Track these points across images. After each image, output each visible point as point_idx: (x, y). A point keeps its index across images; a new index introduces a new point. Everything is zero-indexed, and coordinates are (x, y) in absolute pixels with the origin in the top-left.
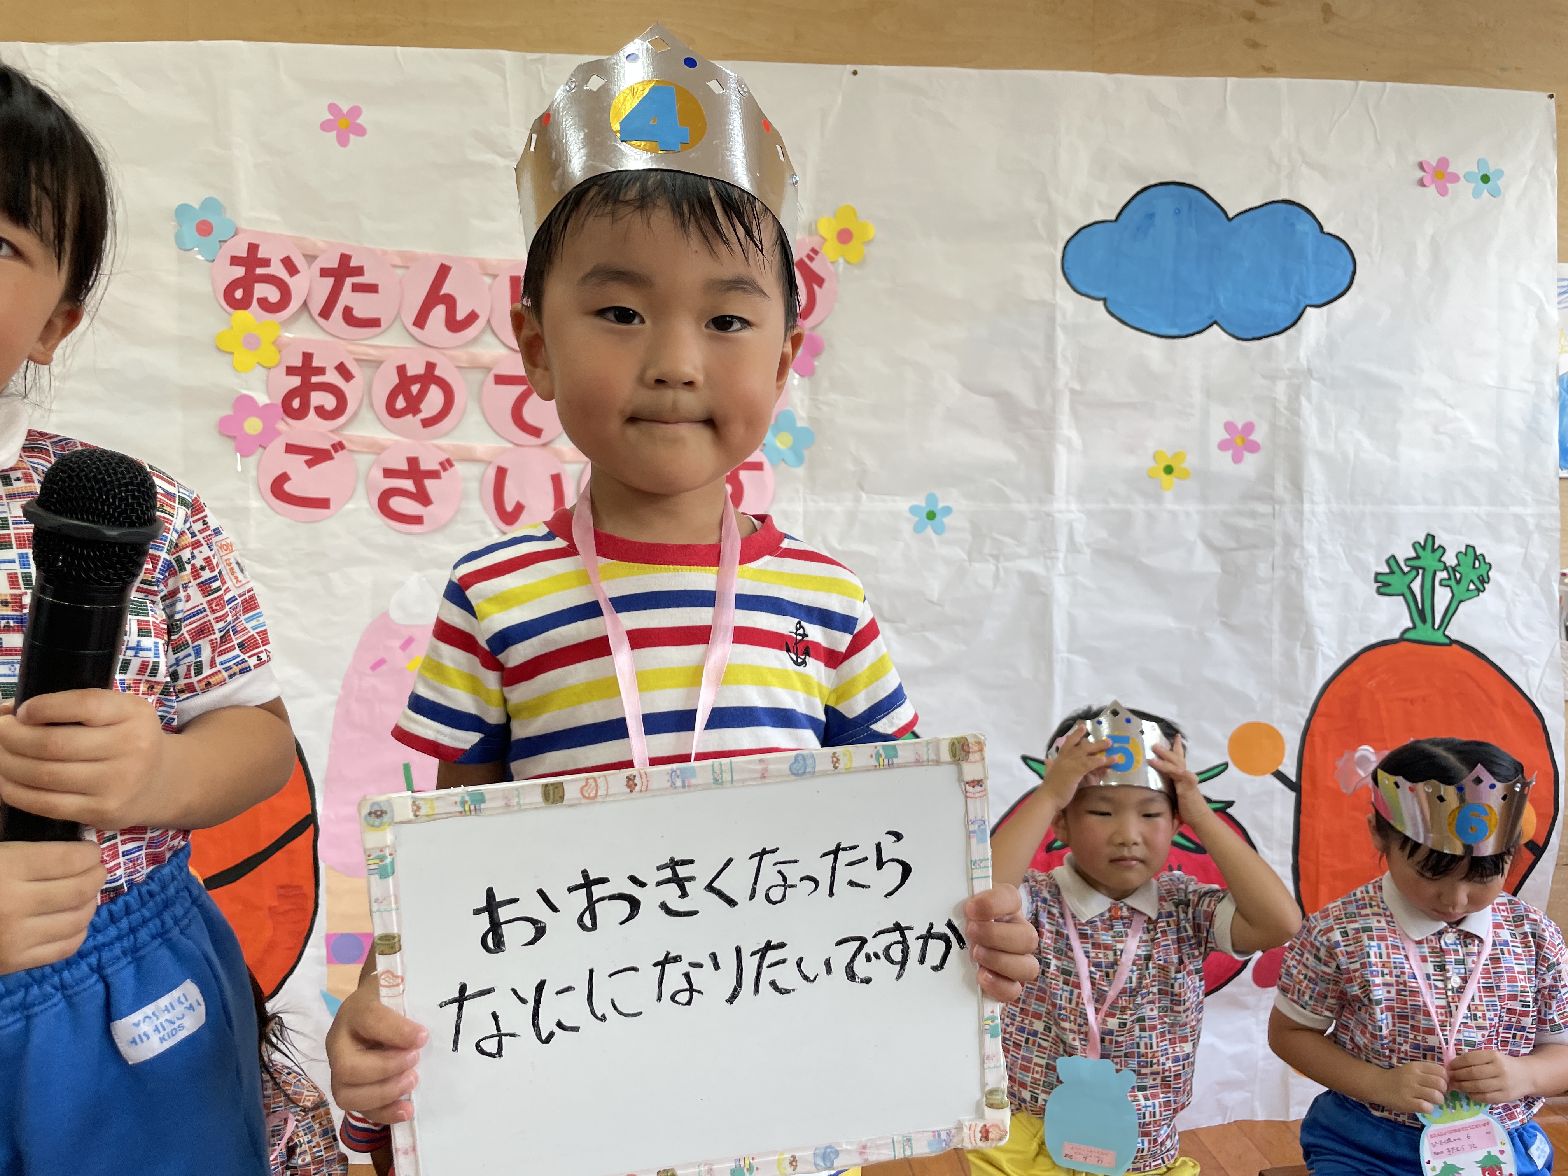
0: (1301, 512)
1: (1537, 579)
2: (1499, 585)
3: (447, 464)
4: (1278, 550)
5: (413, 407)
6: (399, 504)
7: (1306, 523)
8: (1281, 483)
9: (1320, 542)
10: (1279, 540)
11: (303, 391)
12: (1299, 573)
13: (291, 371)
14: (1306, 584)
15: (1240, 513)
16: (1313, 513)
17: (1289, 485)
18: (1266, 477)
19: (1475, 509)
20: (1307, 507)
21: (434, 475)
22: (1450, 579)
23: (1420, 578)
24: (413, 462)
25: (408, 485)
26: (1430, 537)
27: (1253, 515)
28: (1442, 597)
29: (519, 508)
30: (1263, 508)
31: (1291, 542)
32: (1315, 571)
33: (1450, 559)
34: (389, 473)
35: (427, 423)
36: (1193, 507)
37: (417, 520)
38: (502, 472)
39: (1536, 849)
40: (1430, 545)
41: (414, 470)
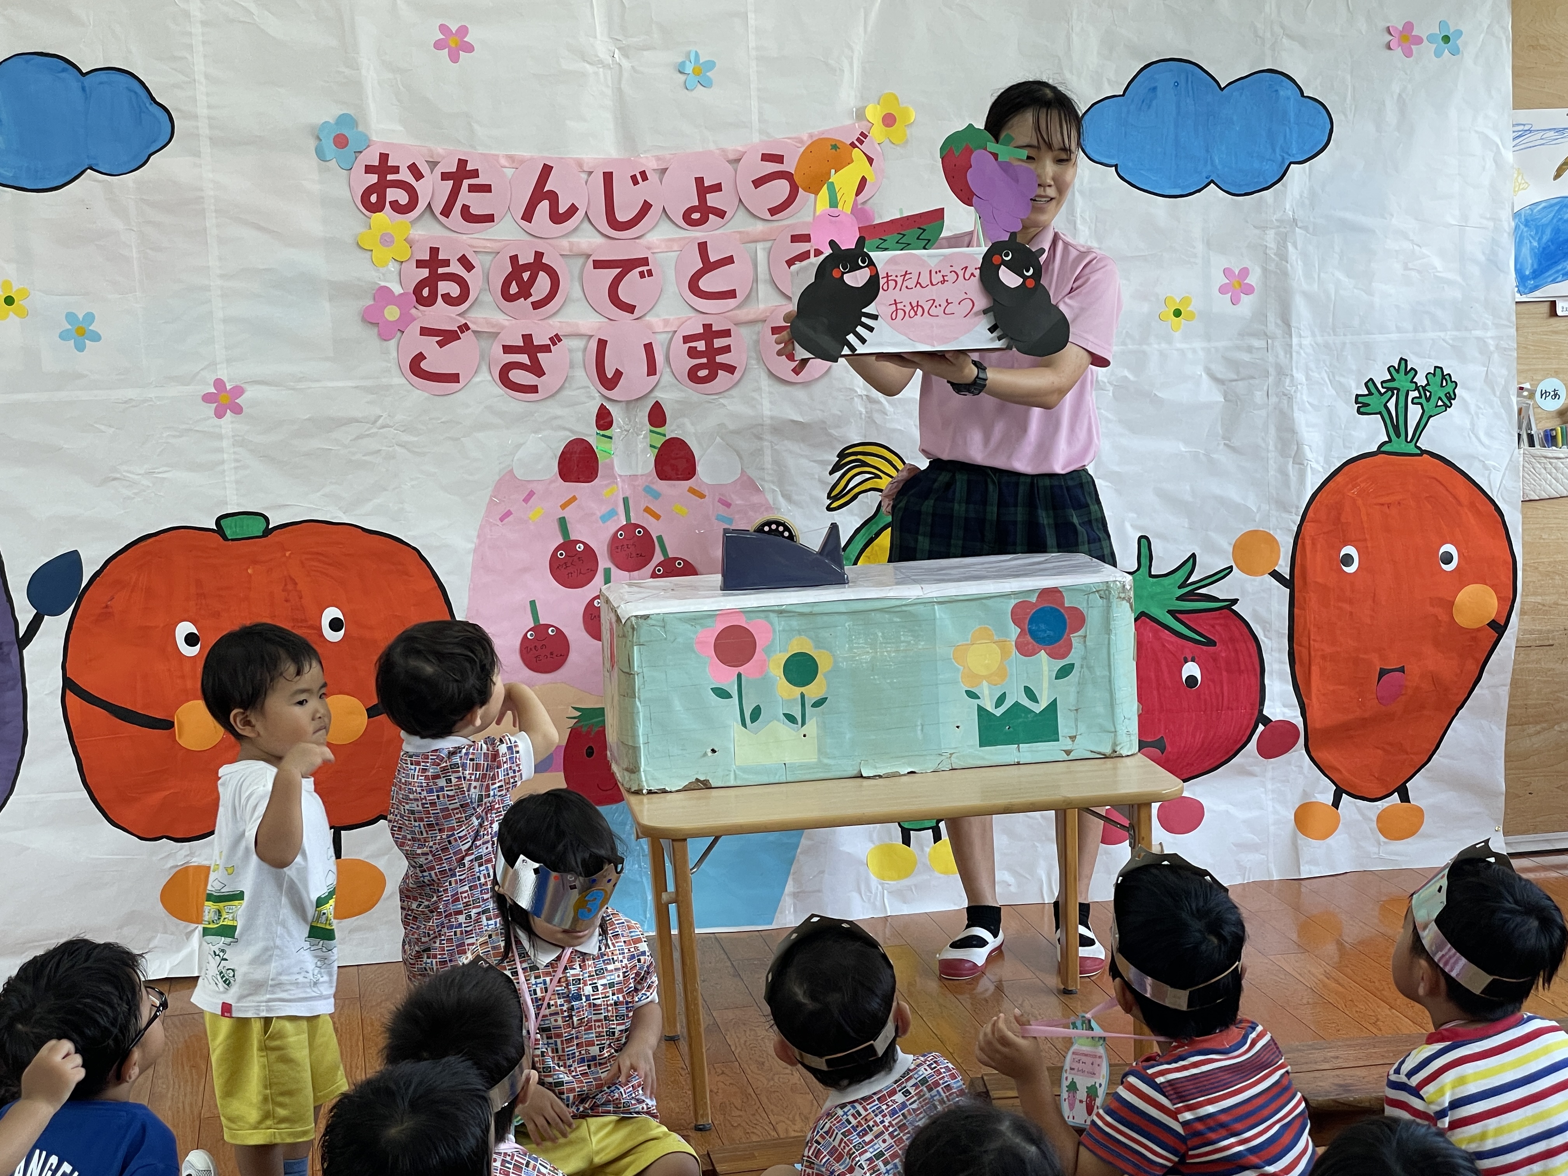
0: (1291, 346)
1: (1498, 393)
2: (1463, 400)
3: (556, 339)
4: (1271, 379)
5: (525, 292)
7: (1294, 354)
8: (1272, 319)
9: (1307, 369)
10: (1272, 370)
11: (432, 281)
12: (1290, 399)
13: (422, 266)
14: (1295, 407)
15: (1238, 348)
16: (1300, 346)
17: (1279, 322)
18: (1260, 315)
19: (1442, 334)
20: (1295, 340)
21: (546, 349)
22: (1420, 397)
23: (1394, 398)
24: (527, 338)
25: (524, 359)
26: (1403, 361)
27: (1250, 349)
28: (1414, 413)
29: (618, 374)
30: (1257, 343)
31: (1282, 372)
32: (1303, 396)
33: (1421, 380)
34: (508, 349)
35: (537, 305)
36: (1198, 344)
37: (534, 389)
38: (602, 344)
39: (1499, 628)
40: (1403, 368)
41: (528, 345)
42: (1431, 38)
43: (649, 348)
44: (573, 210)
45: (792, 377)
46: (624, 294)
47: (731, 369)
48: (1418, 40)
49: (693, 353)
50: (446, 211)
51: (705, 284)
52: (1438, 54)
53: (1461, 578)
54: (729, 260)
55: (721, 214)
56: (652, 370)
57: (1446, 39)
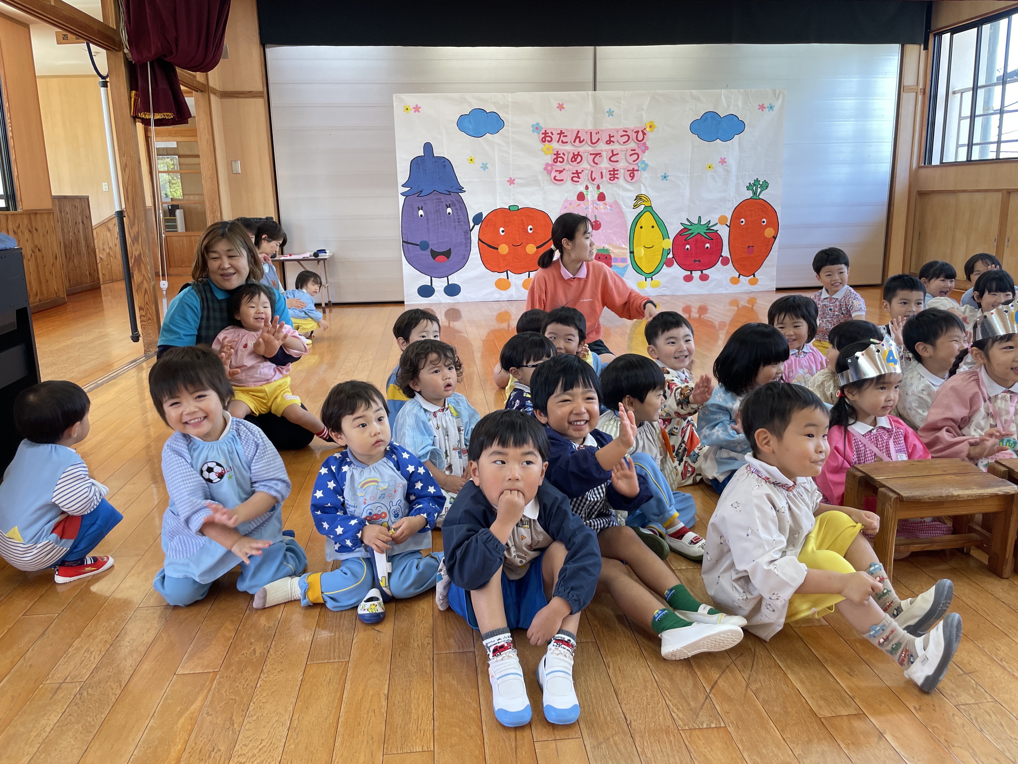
2: (770, 187)
3: (583, 171)
5: (575, 160)
6: (575, 179)
11: (557, 158)
13: (555, 154)
19: (766, 173)
21: (581, 173)
22: (761, 187)
23: (755, 186)
24: (577, 171)
25: (576, 175)
26: (757, 179)
28: (759, 190)
29: (595, 178)
30: (727, 174)
33: (761, 183)
34: (573, 173)
35: (578, 163)
36: (714, 174)
37: (578, 182)
38: (592, 172)
39: (775, 238)
40: (757, 180)
41: (577, 173)
42: (768, 107)
43: (601, 173)
44: (584, 140)
45: (630, 181)
46: (596, 161)
47: (618, 178)
48: (765, 108)
49: (610, 174)
50: (558, 142)
51: (612, 159)
52: (769, 111)
53: (766, 227)
54: (618, 154)
55: (613, 142)
56: (602, 178)
57: (771, 108)
